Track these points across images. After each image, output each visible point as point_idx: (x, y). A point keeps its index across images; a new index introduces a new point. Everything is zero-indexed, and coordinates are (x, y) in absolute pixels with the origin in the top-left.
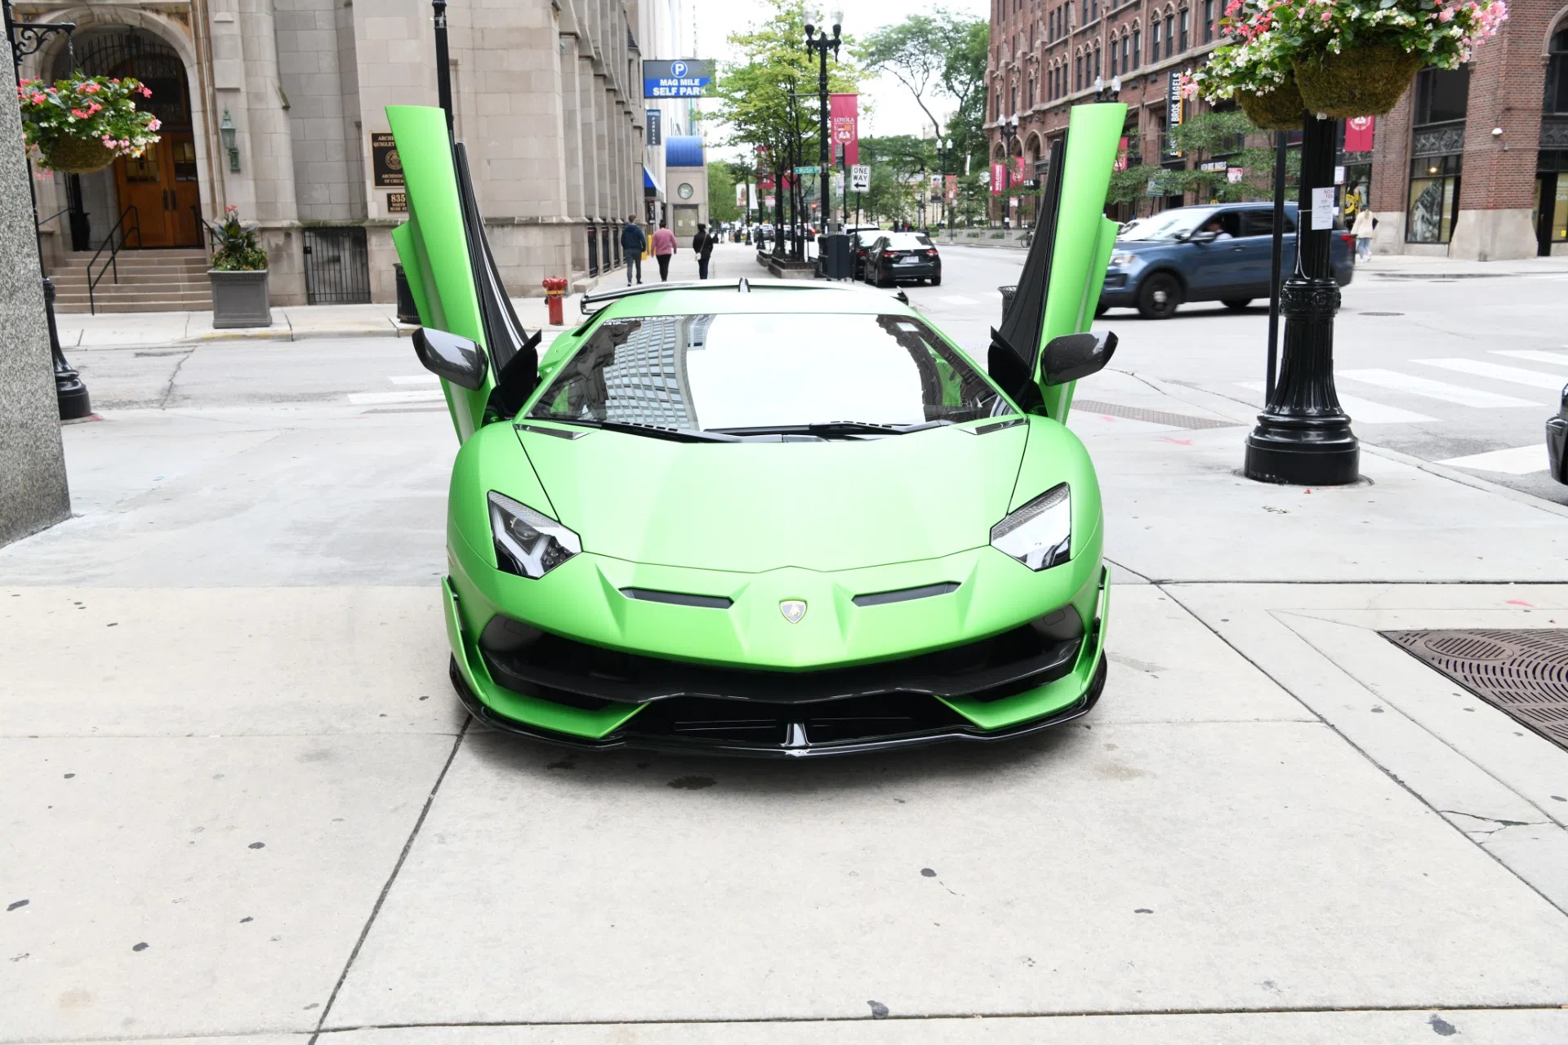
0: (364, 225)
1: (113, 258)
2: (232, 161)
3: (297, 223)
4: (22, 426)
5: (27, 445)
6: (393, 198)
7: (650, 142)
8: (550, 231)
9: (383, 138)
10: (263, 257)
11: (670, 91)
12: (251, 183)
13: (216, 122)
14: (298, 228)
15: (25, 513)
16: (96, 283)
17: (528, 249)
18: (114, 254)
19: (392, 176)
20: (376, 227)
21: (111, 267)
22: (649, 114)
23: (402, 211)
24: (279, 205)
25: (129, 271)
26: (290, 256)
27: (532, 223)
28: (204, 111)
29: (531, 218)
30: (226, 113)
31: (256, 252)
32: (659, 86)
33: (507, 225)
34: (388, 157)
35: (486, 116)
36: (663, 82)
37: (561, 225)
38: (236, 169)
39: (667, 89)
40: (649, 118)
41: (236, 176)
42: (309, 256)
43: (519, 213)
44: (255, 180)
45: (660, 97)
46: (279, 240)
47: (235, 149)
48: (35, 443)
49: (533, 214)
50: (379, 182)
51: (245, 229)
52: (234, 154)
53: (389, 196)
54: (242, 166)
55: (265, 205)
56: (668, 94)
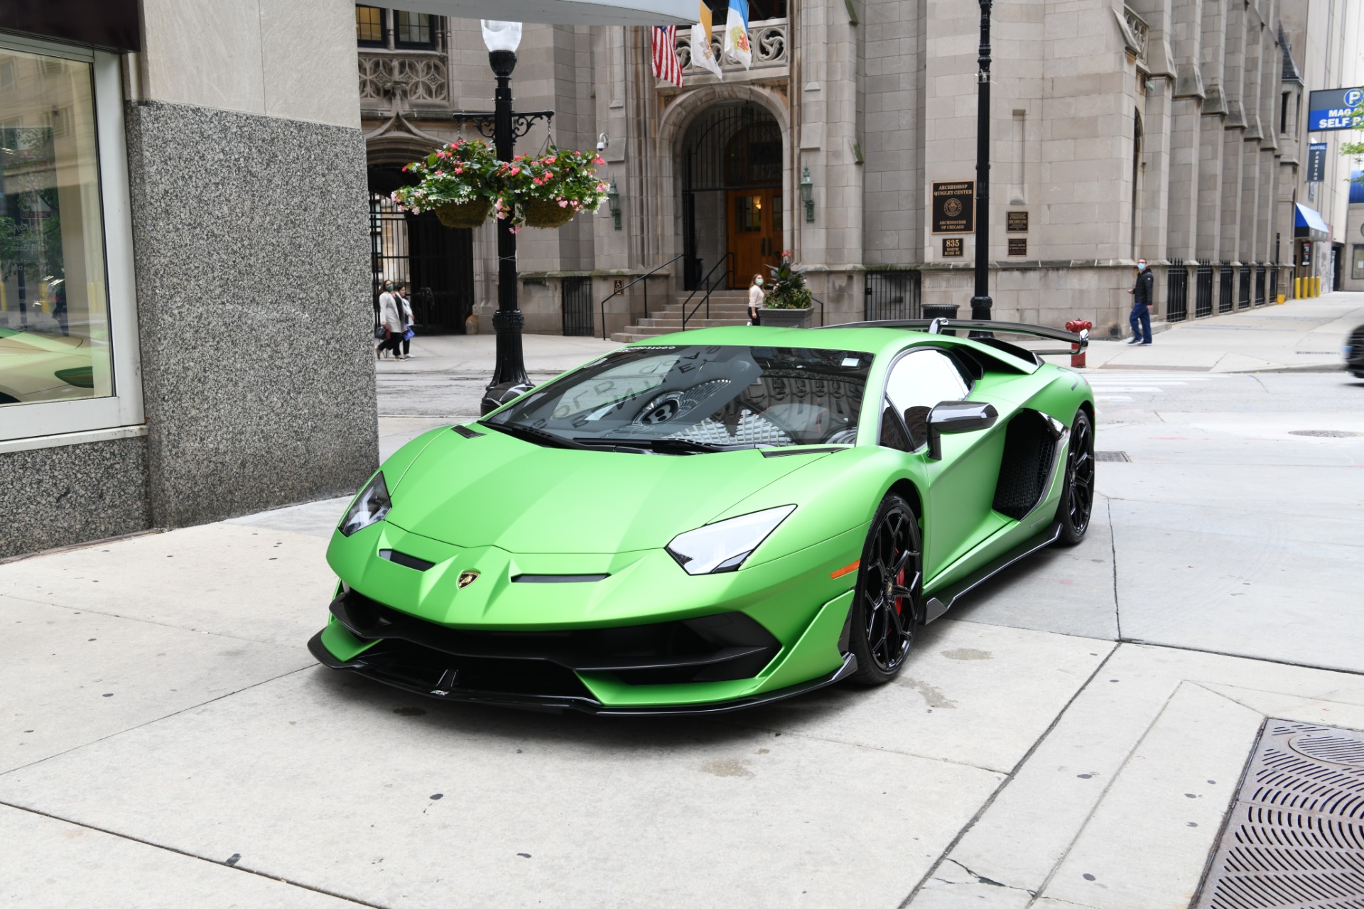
0: (918, 268)
1: (707, 297)
2: (808, 212)
3: (860, 266)
4: (336, 416)
5: (340, 431)
6: (948, 243)
7: (1310, 178)
8: (1105, 274)
9: (943, 188)
10: (807, 297)
11: (1340, 122)
12: (822, 232)
13: (799, 179)
14: (860, 271)
15: (331, 481)
16: (689, 318)
17: (1081, 292)
18: (709, 293)
19: (948, 222)
20: (931, 270)
21: (704, 305)
22: (1312, 148)
23: (955, 255)
24: (846, 251)
25: (720, 308)
26: (851, 296)
27: (1088, 266)
28: (792, 169)
29: (1087, 262)
30: (806, 169)
31: (801, 292)
32: (1327, 117)
33: (1062, 268)
34: (946, 205)
35: (1050, 163)
36: (1332, 113)
37: (1117, 268)
38: (811, 219)
39: (1337, 120)
40: (1312, 153)
41: (810, 225)
42: (869, 296)
43: (1075, 256)
44: (827, 228)
45: (1327, 129)
46: (842, 282)
47: (811, 201)
48: (348, 430)
49: (1090, 257)
50: (937, 228)
51: (795, 273)
52: (810, 206)
53: (945, 241)
54: (816, 217)
55: (833, 250)
56: (1337, 125)
